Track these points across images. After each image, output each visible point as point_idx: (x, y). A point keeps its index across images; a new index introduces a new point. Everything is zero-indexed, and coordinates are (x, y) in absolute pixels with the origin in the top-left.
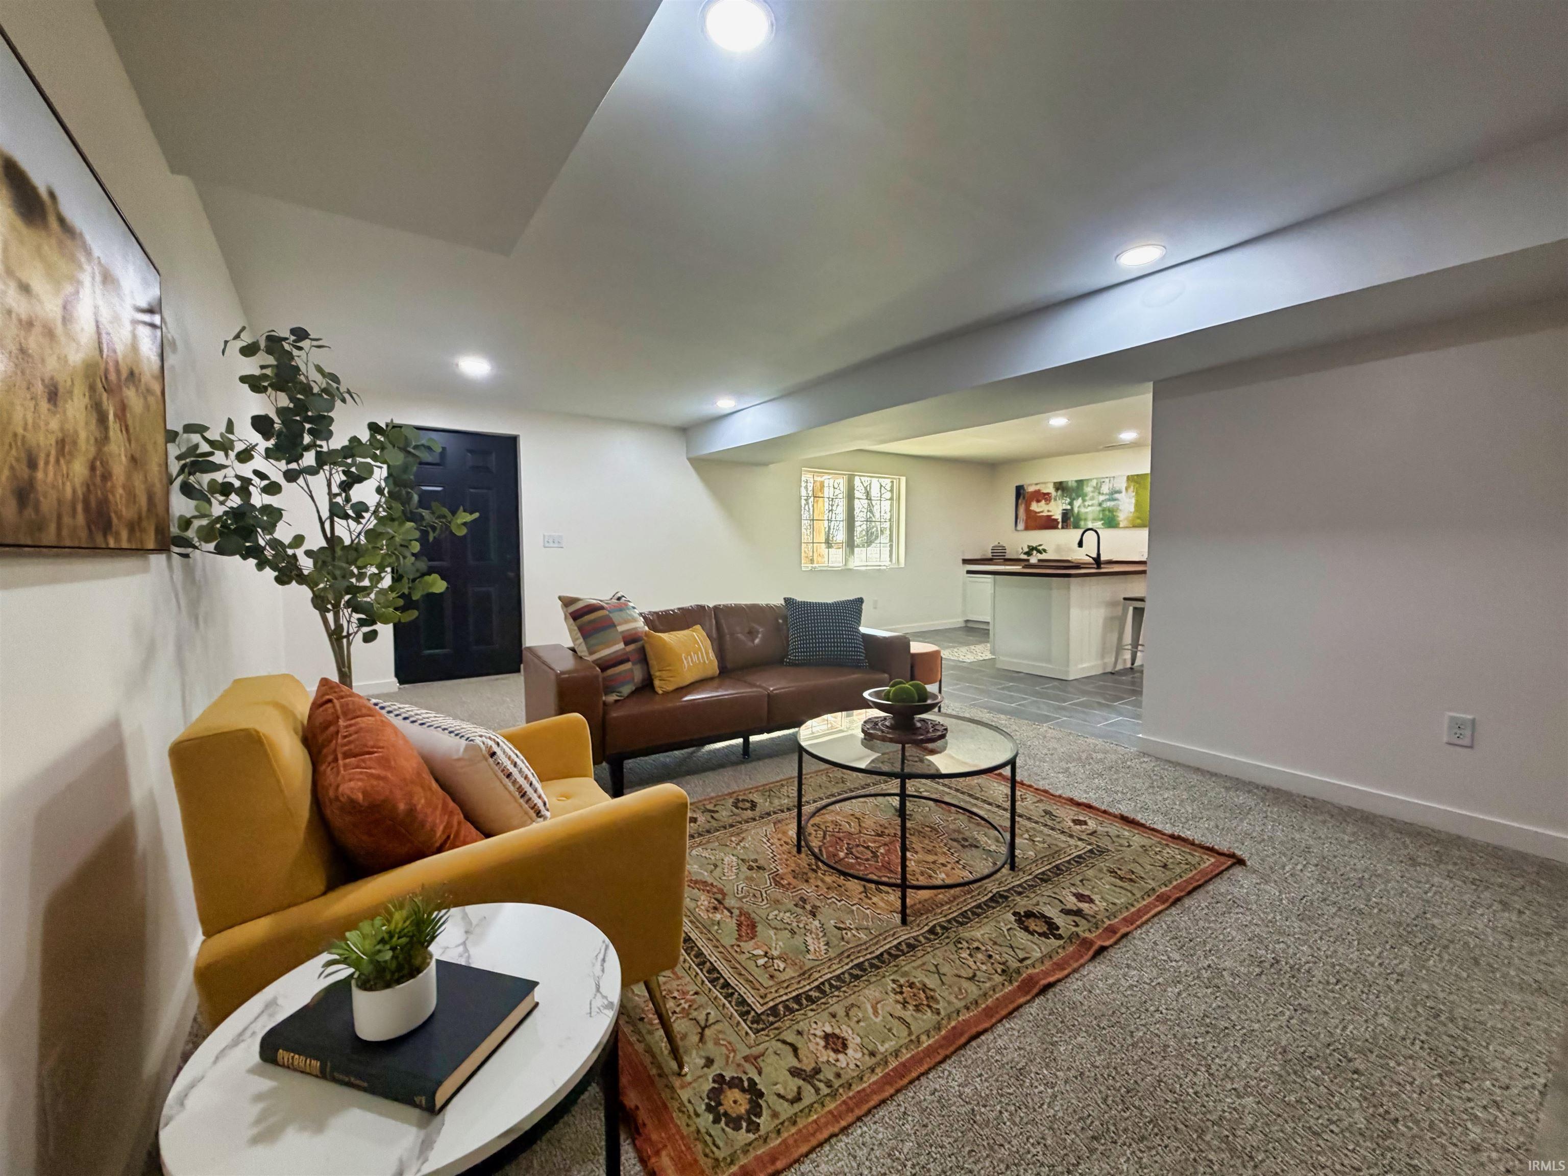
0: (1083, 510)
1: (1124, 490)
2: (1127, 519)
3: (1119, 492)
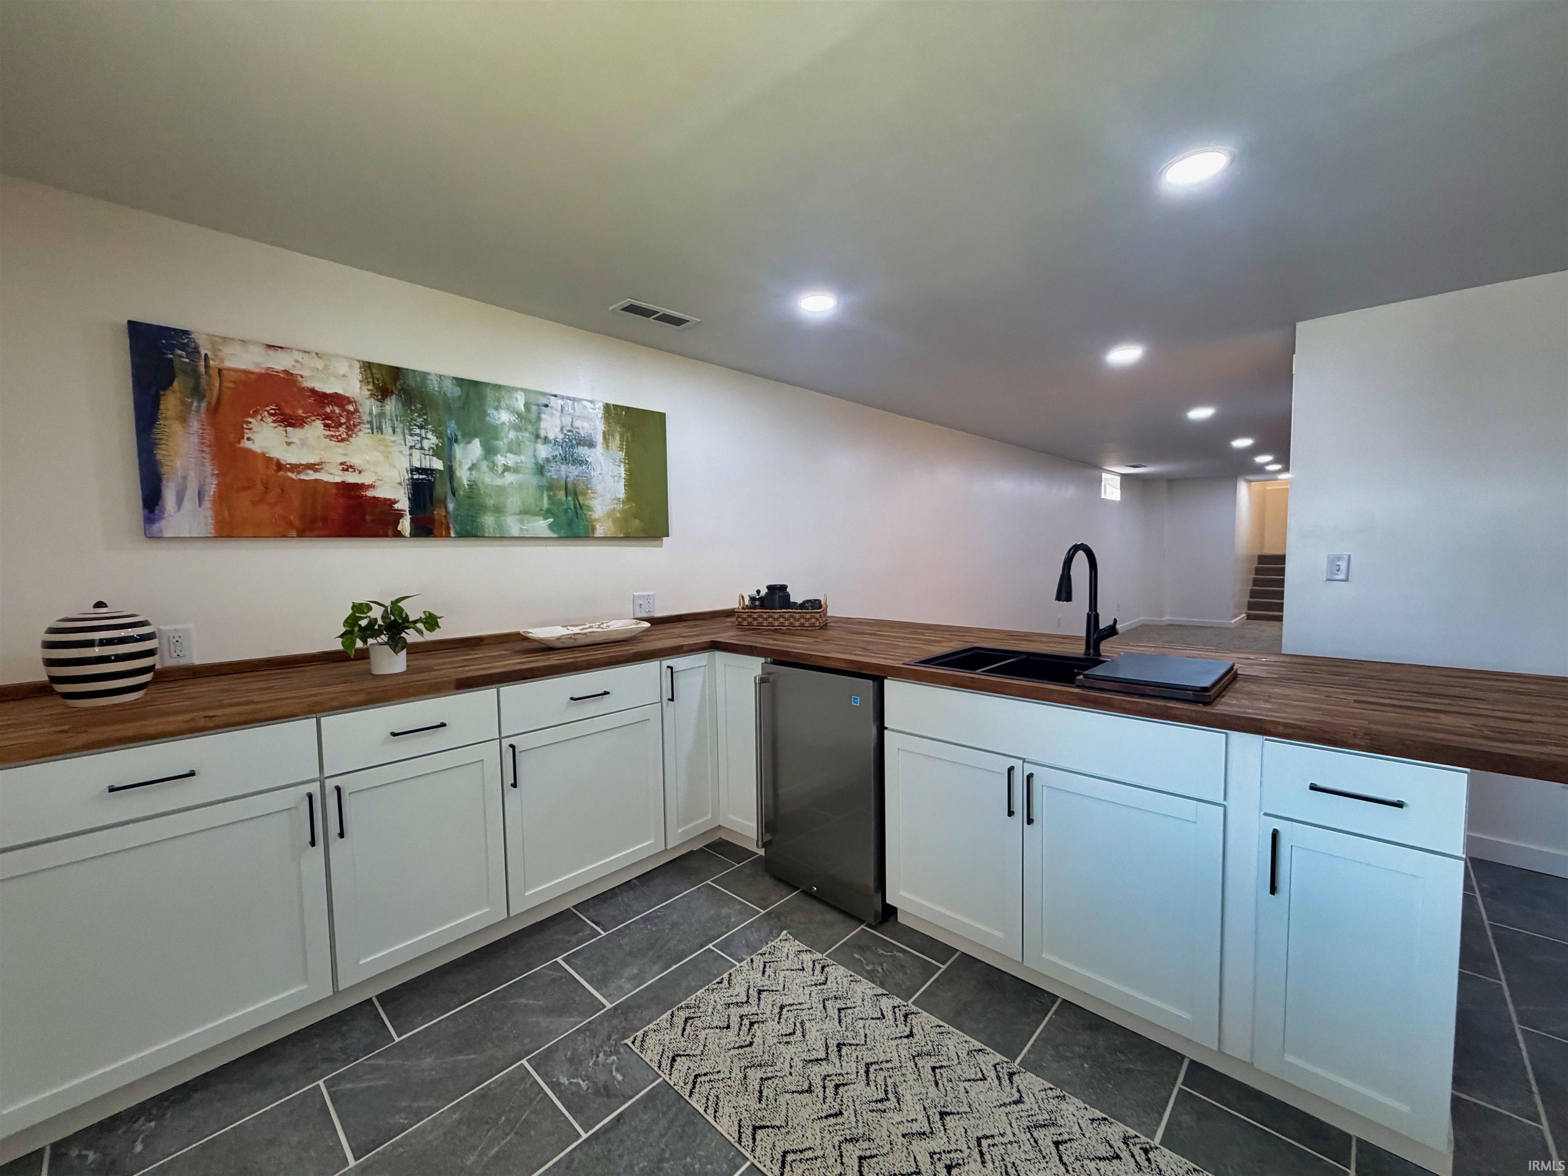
1: (599, 439)
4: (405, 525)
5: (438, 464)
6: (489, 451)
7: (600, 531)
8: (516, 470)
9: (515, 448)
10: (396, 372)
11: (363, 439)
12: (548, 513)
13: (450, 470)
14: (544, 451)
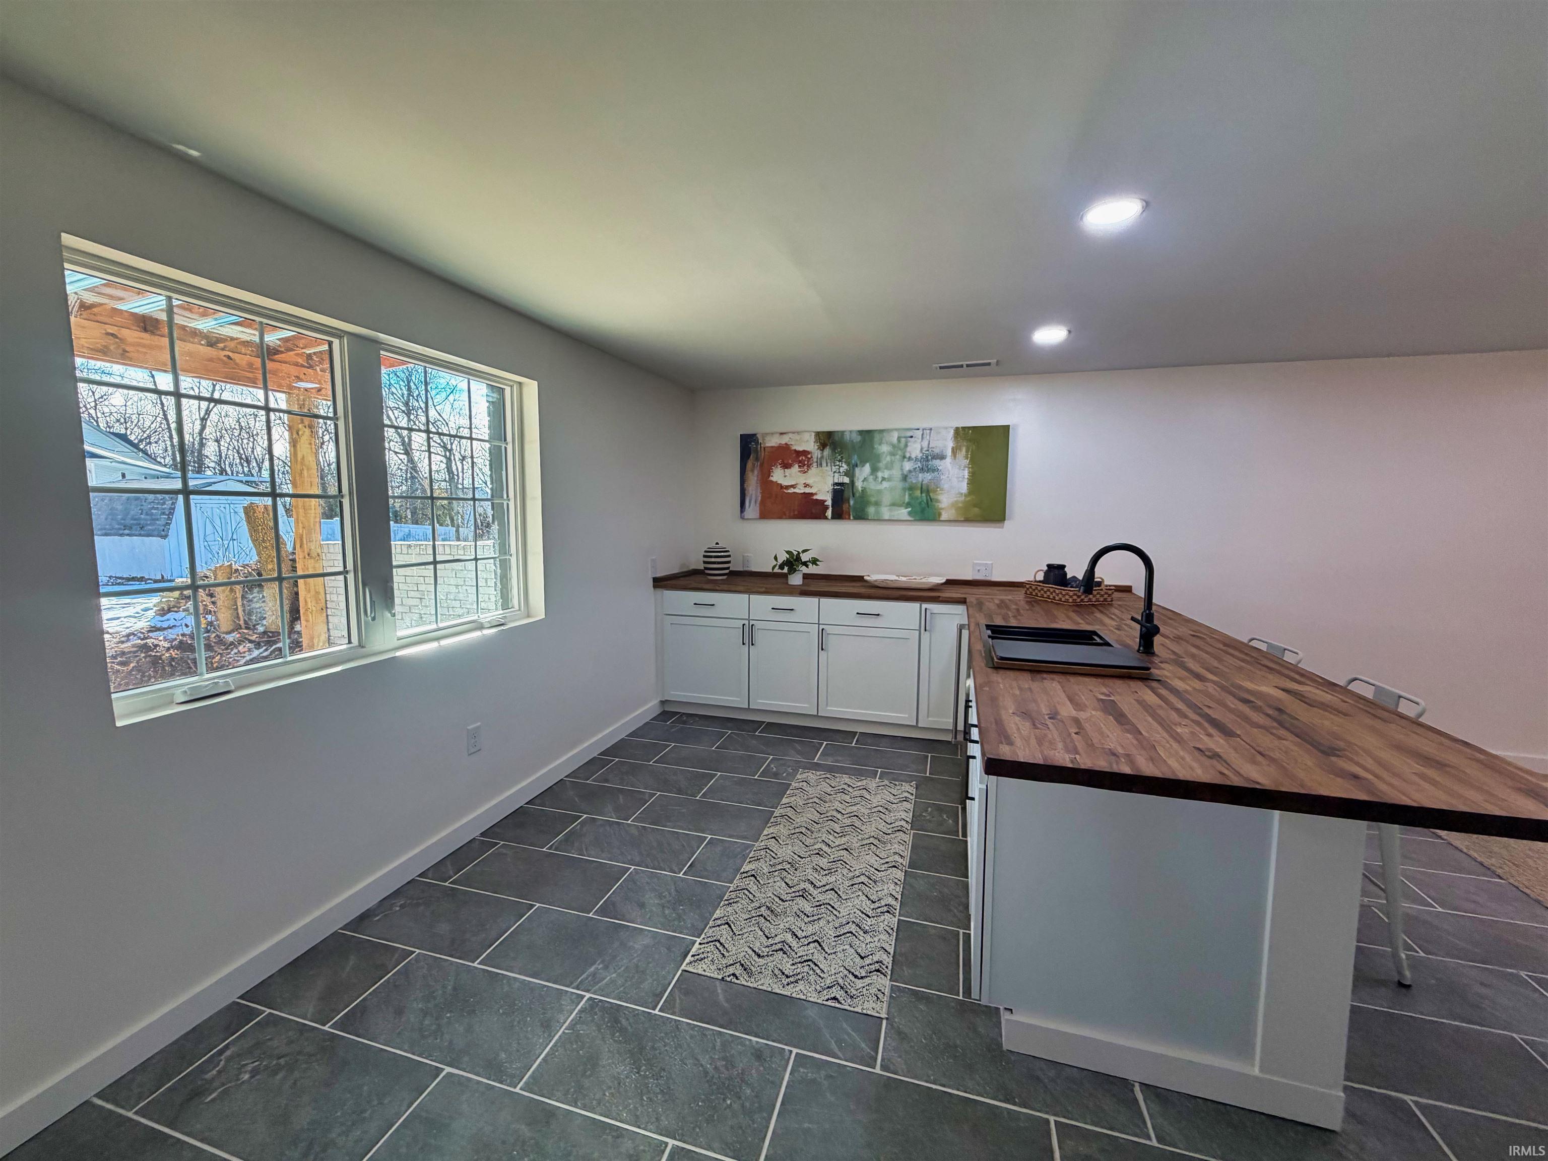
0: (872, 486)
1: (949, 453)
2: (954, 505)
3: (942, 457)
4: (829, 513)
5: (846, 480)
6: (874, 470)
7: (944, 516)
8: (889, 479)
9: (889, 467)
10: (830, 434)
11: (814, 470)
12: (908, 505)
13: (852, 482)
14: (908, 466)
